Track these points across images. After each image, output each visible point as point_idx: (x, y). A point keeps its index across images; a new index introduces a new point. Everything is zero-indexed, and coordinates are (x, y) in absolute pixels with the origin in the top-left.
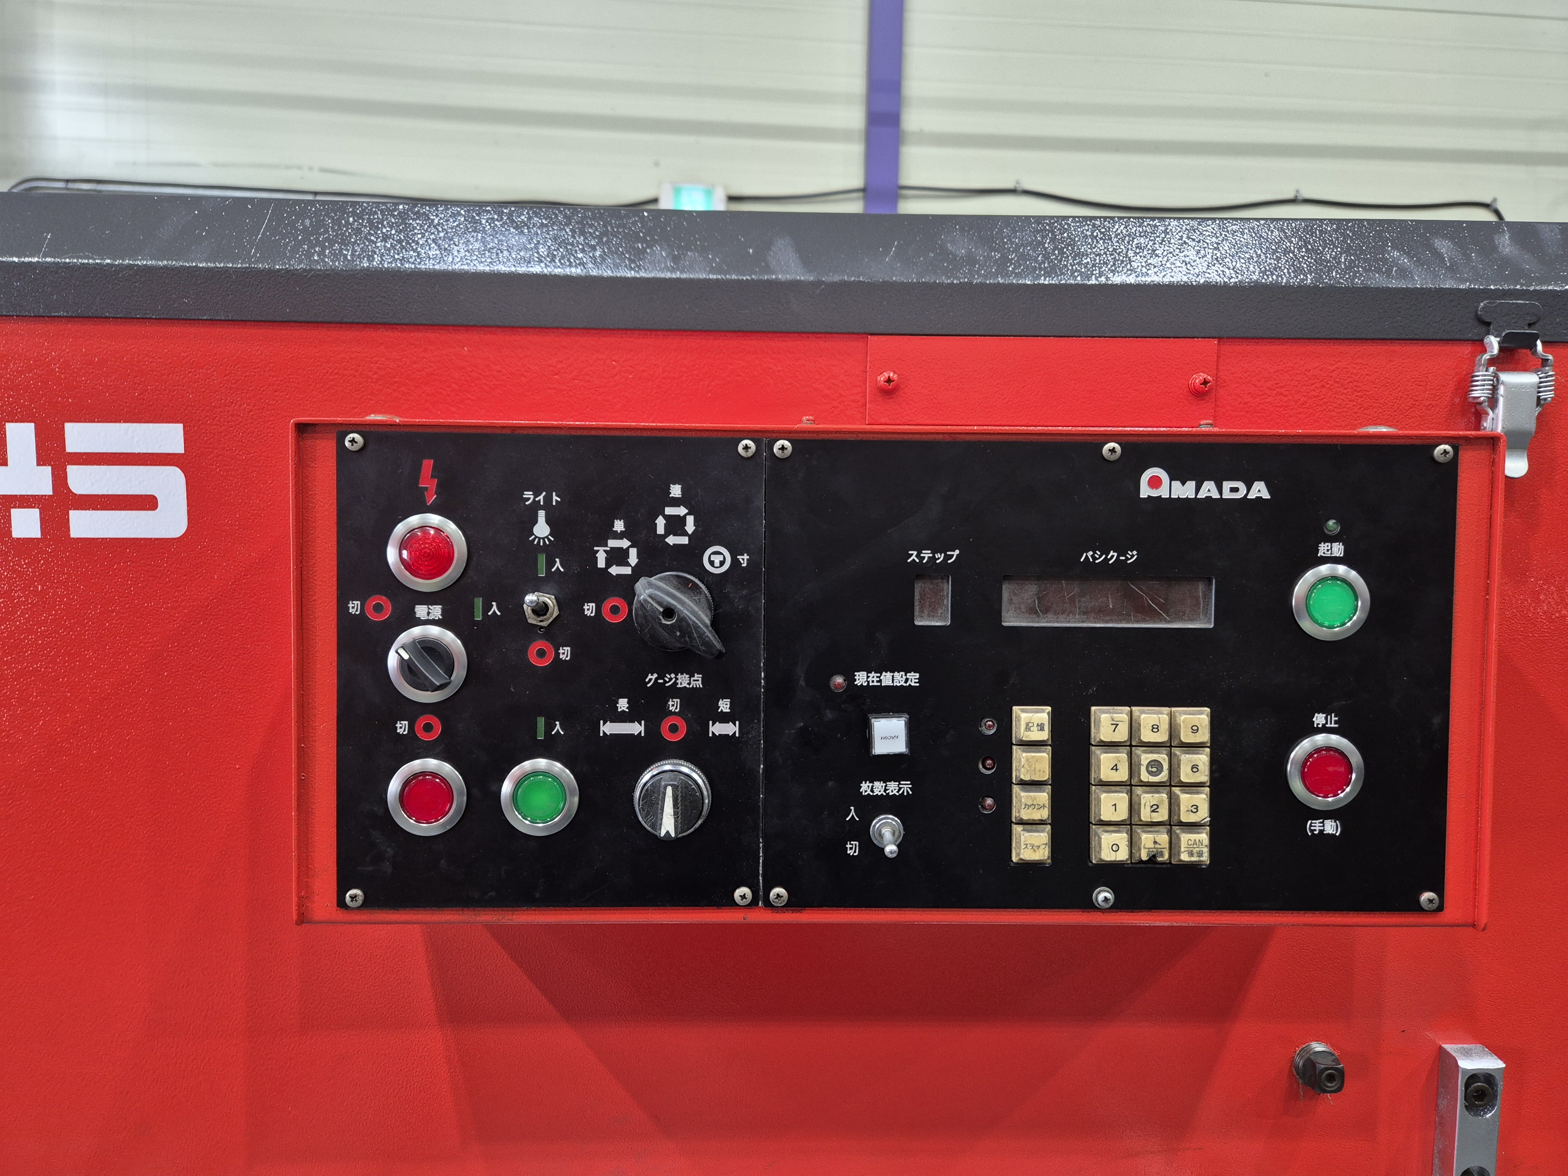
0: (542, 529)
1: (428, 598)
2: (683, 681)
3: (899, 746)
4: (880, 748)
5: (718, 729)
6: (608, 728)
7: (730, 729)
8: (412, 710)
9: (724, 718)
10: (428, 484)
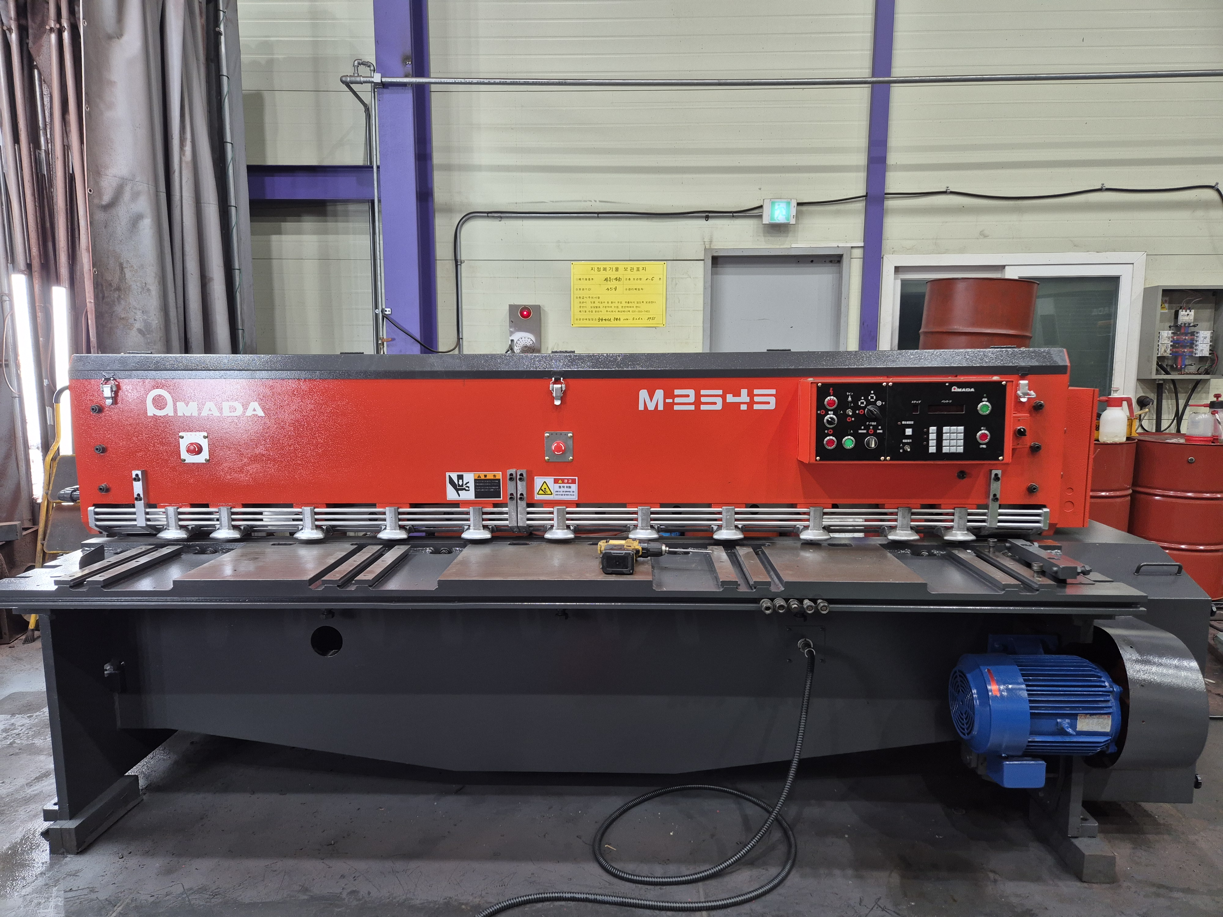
0: (850, 399)
1: (831, 410)
2: (873, 423)
3: (910, 433)
4: (907, 434)
5: (878, 431)
6: (860, 431)
7: (881, 431)
8: (828, 429)
9: (880, 430)
10: (831, 391)
